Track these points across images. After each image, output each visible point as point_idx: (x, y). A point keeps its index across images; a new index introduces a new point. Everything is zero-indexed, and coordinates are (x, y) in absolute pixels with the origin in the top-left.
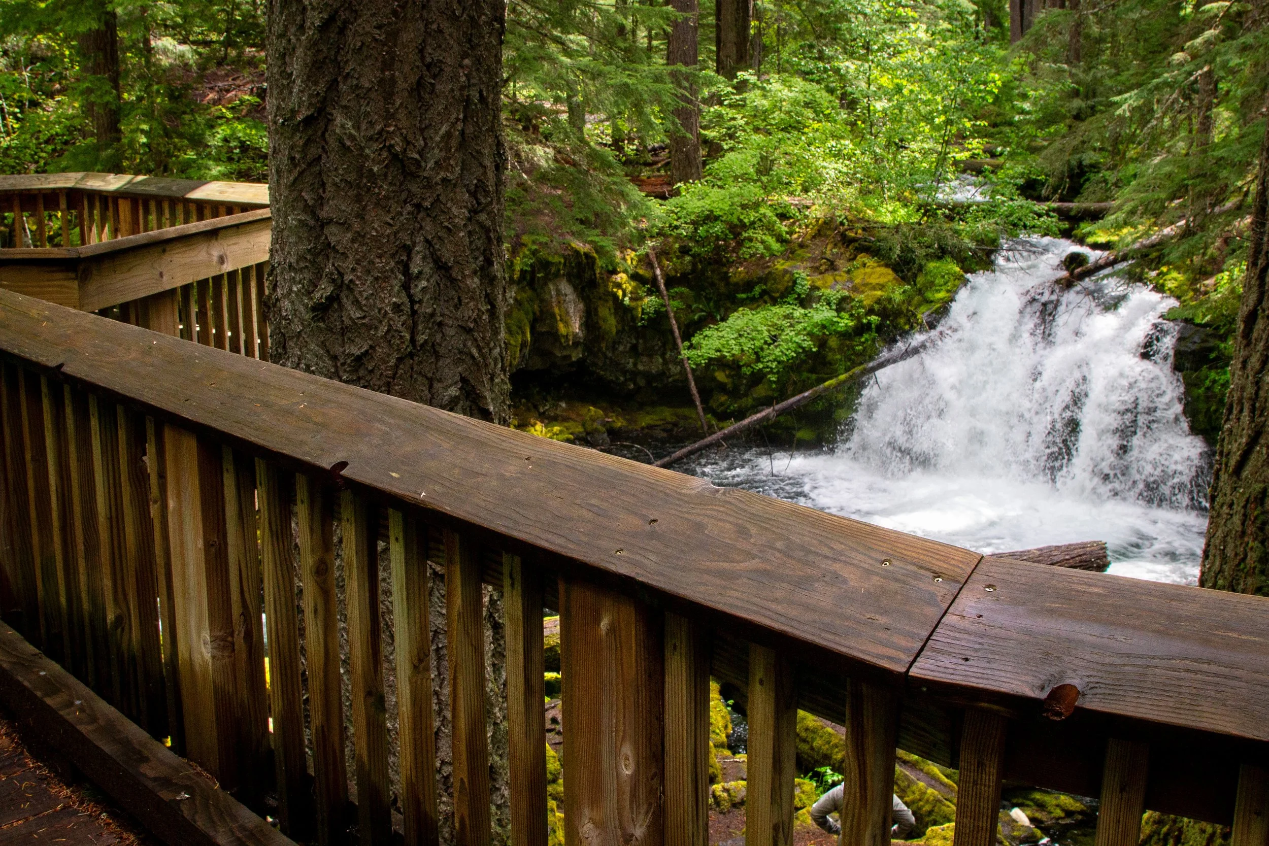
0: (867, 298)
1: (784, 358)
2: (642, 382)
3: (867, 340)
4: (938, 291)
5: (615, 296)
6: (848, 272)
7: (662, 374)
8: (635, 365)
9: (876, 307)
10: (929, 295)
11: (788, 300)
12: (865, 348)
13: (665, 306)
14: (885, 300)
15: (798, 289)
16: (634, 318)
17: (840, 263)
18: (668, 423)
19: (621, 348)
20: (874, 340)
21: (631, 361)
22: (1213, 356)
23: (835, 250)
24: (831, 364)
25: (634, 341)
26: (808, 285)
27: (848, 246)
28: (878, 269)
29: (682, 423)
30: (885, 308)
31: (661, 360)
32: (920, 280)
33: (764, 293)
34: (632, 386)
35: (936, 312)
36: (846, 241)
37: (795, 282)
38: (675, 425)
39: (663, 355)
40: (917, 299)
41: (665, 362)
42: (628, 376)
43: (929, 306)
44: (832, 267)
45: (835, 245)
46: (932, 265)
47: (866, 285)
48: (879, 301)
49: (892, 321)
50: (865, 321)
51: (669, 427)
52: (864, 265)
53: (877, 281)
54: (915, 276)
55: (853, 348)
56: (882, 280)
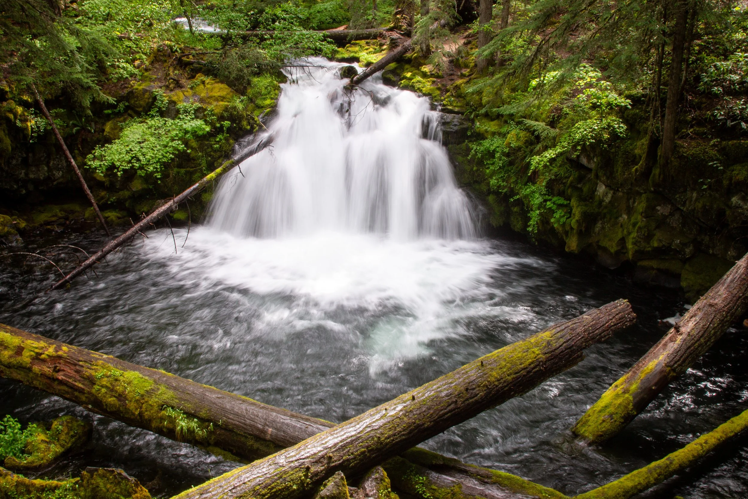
0: (216, 107)
1: (165, 160)
2: (31, 187)
3: (221, 139)
4: (265, 99)
5: (8, 120)
6: (192, 88)
7: (49, 179)
8: (27, 174)
9: (225, 114)
10: (259, 102)
11: (152, 113)
12: (220, 146)
13: (50, 125)
14: (230, 108)
15: (159, 103)
16: (25, 136)
17: (183, 81)
18: (60, 218)
19: (14, 162)
20: (227, 139)
21: (23, 171)
22: (469, 133)
23: (176, 72)
24: (194, 160)
25: (25, 155)
26: (166, 100)
27: (185, 68)
28: (216, 85)
29: (71, 217)
30: (231, 114)
31: (46, 168)
32: (250, 91)
33: (127, 108)
34: (24, 191)
35: (267, 114)
36: (181, 64)
37: (155, 99)
38: (67, 218)
39: (48, 165)
40: (251, 106)
41: (50, 170)
42: (20, 184)
43: (261, 110)
44: (178, 85)
45: (175, 69)
46: (255, 80)
47: (211, 97)
48: (226, 109)
49: (237, 124)
50: (218, 125)
51: (62, 220)
52: (203, 82)
53: (219, 94)
54: (245, 88)
55: (211, 146)
56: (223, 93)
